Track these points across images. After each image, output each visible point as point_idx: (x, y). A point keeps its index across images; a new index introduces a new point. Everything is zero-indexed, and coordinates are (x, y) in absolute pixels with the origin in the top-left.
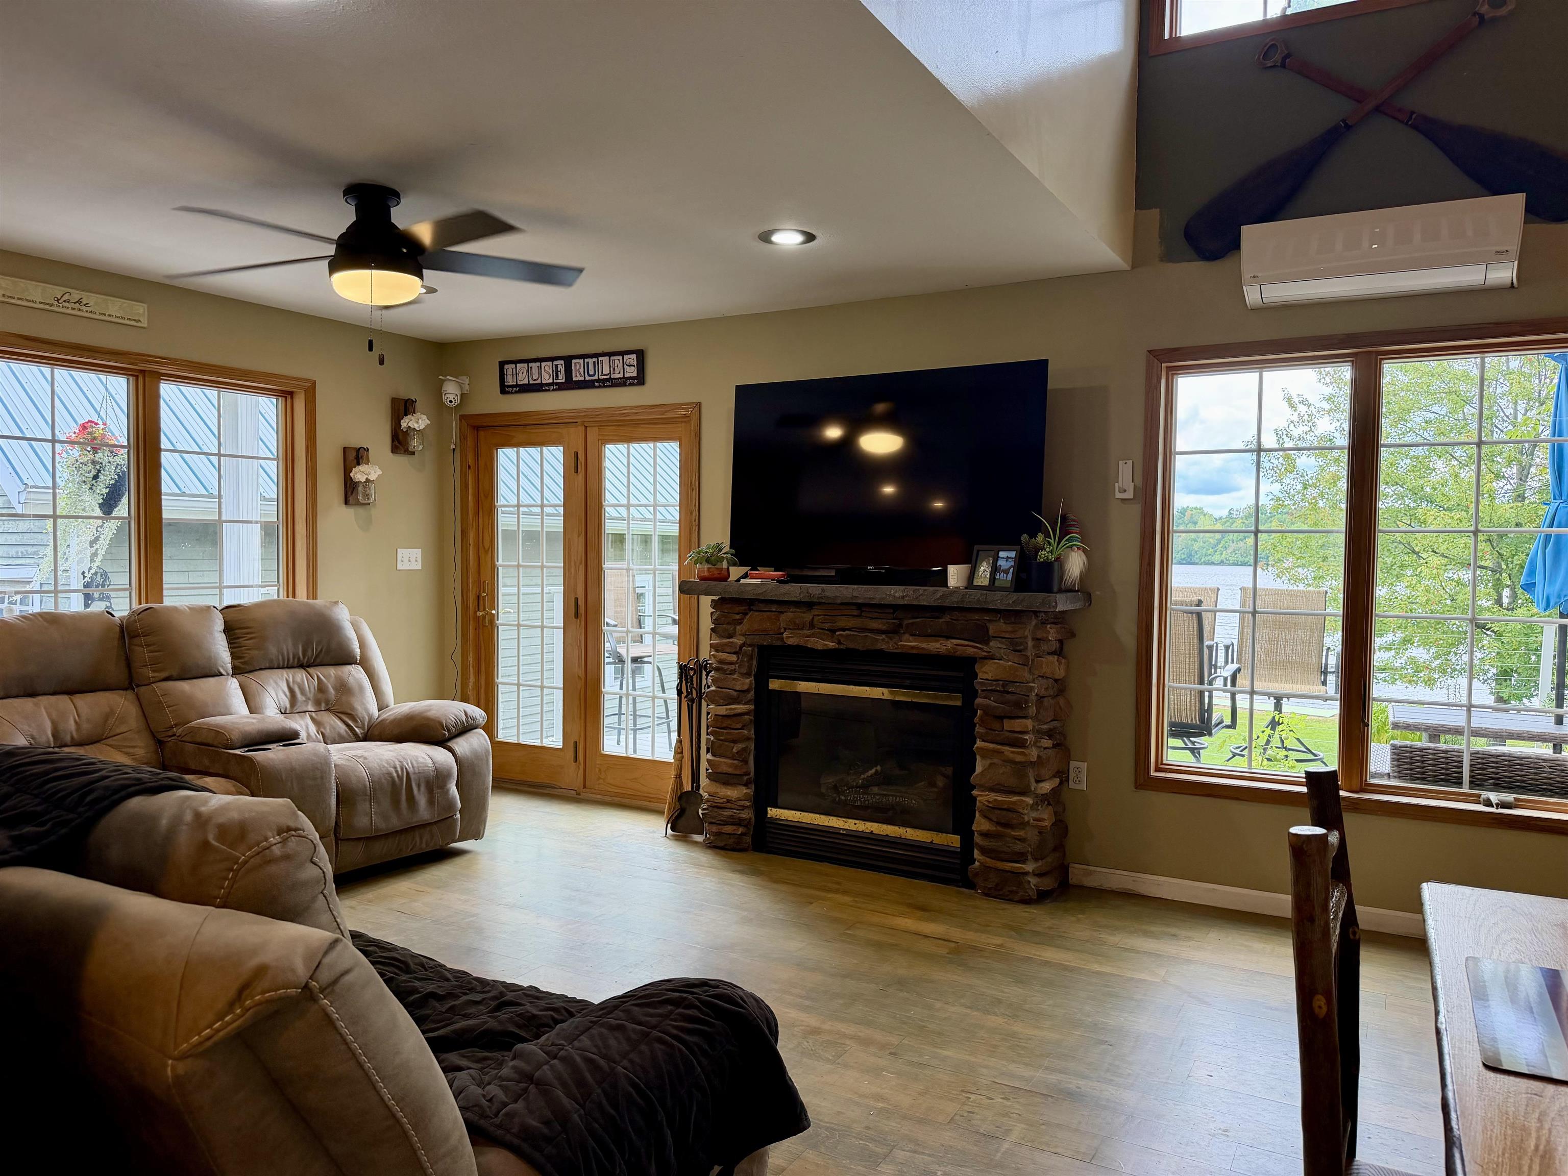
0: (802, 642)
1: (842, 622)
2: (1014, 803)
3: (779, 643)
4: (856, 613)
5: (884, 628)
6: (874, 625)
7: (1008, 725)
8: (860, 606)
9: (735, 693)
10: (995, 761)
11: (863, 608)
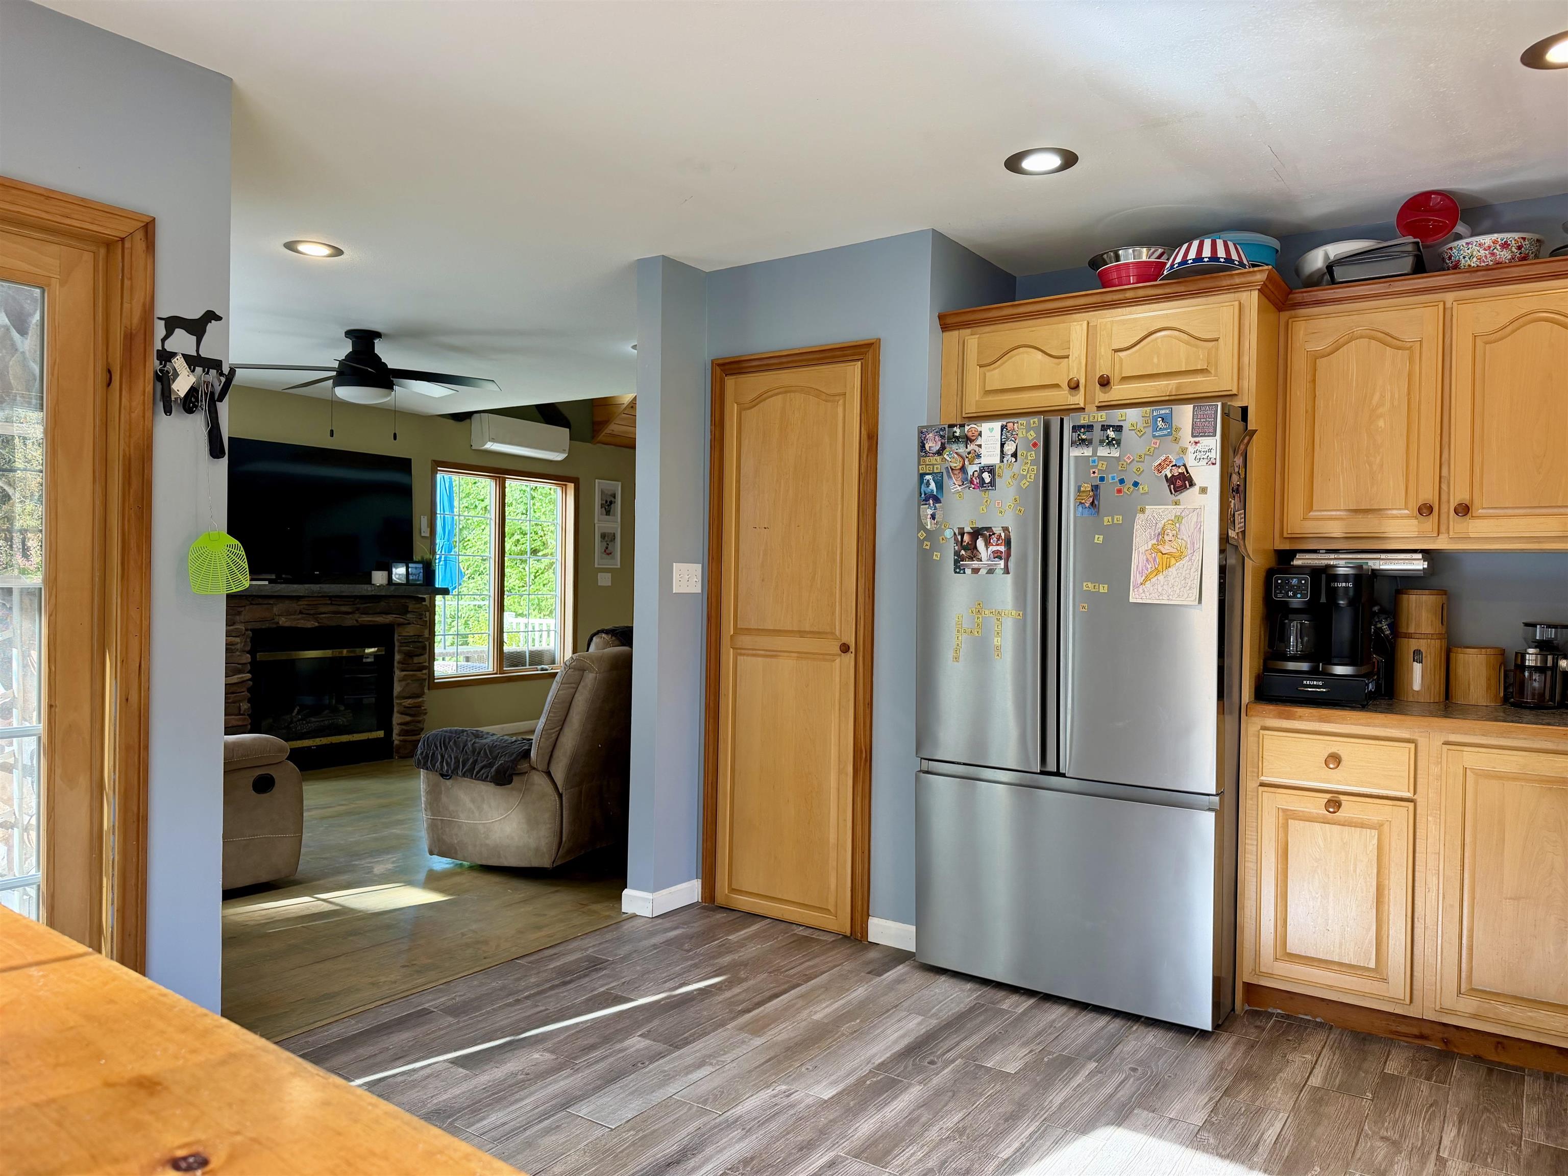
0: (294, 624)
1: (323, 609)
2: (420, 702)
3: (275, 626)
4: (329, 602)
5: (350, 610)
6: (343, 609)
7: (416, 660)
8: (330, 597)
9: (240, 666)
10: (409, 681)
11: (333, 598)
